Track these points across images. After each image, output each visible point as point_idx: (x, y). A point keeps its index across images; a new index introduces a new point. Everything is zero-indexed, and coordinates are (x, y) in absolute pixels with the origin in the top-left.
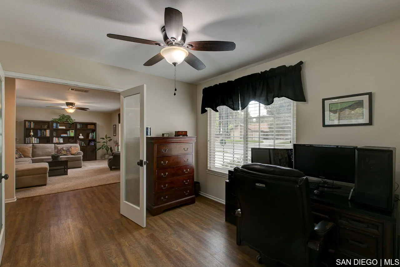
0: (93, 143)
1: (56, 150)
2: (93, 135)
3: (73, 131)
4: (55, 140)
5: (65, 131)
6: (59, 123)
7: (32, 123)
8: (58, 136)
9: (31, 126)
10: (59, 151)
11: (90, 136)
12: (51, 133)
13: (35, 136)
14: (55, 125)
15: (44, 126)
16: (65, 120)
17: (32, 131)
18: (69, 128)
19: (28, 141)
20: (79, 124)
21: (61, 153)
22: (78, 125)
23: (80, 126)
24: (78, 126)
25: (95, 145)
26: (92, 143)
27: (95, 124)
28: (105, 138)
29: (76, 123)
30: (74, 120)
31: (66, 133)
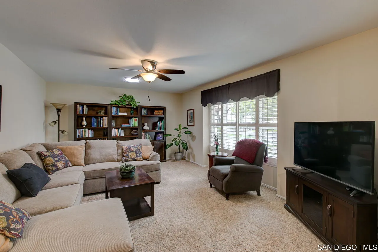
0: (161, 136)
1: (120, 151)
2: (161, 126)
3: (137, 118)
4: (115, 132)
5: (126, 119)
6: (119, 107)
7: (85, 106)
8: (118, 127)
9: (83, 112)
10: (125, 153)
11: (158, 126)
12: (109, 123)
13: (89, 126)
14: (114, 109)
15: (101, 112)
16: (127, 103)
17: (84, 119)
18: (131, 114)
19: (80, 134)
20: (144, 108)
21: (127, 156)
22: (143, 110)
23: (145, 112)
24: (144, 112)
25: (164, 139)
26: (159, 136)
27: (163, 109)
28: (179, 130)
29: (141, 107)
30: (138, 103)
31: (129, 123)
